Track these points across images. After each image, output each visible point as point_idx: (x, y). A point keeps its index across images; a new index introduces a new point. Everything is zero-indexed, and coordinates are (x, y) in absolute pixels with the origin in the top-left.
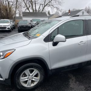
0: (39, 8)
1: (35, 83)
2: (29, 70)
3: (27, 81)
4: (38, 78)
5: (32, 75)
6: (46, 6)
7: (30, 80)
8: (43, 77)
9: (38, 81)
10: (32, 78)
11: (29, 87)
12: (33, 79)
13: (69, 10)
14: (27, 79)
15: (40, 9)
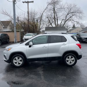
1: (20, 65)
4: (22, 62)
6: (67, 21)
15: (61, 24)
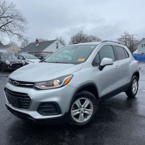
2: (80, 100)
3: (78, 114)
4: (91, 110)
5: (84, 107)
7: (82, 112)
9: (92, 113)
10: (85, 110)
11: (81, 122)
12: (86, 112)
13: (37, 40)
14: (78, 112)
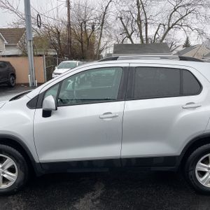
0: (156, 33)
4: (15, 175)
6: (172, 27)
8: (22, 174)
10: (4, 173)
